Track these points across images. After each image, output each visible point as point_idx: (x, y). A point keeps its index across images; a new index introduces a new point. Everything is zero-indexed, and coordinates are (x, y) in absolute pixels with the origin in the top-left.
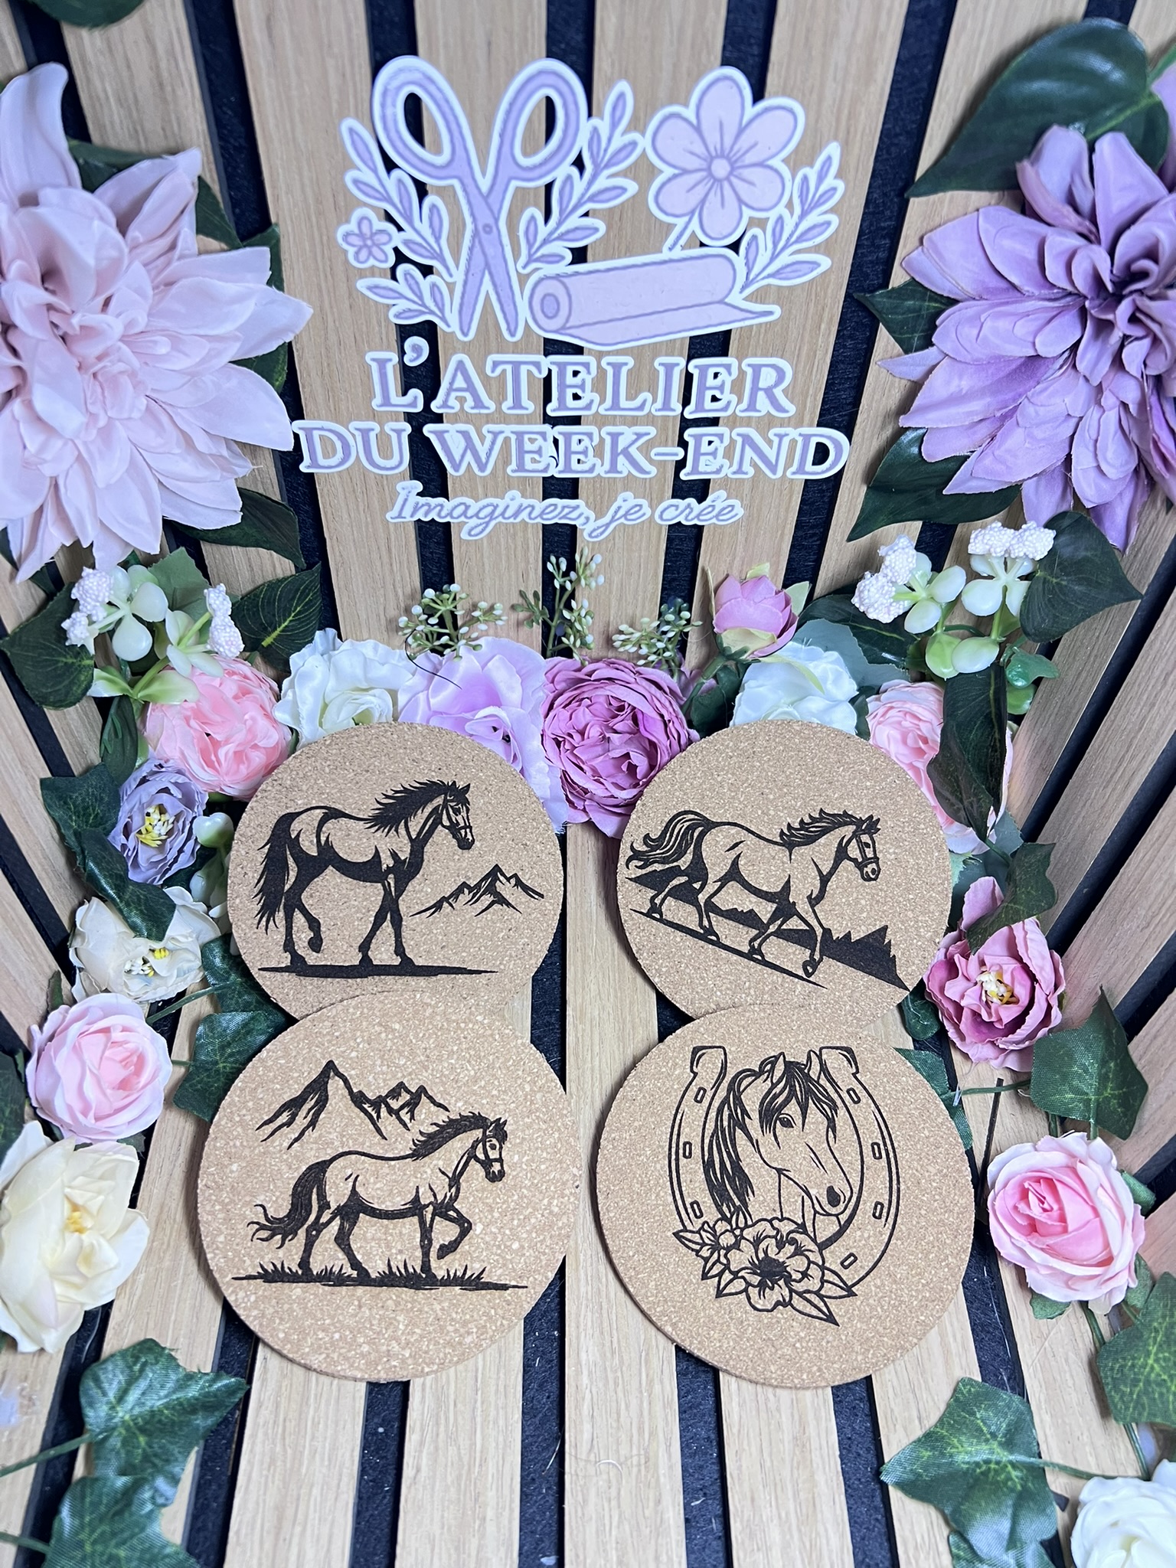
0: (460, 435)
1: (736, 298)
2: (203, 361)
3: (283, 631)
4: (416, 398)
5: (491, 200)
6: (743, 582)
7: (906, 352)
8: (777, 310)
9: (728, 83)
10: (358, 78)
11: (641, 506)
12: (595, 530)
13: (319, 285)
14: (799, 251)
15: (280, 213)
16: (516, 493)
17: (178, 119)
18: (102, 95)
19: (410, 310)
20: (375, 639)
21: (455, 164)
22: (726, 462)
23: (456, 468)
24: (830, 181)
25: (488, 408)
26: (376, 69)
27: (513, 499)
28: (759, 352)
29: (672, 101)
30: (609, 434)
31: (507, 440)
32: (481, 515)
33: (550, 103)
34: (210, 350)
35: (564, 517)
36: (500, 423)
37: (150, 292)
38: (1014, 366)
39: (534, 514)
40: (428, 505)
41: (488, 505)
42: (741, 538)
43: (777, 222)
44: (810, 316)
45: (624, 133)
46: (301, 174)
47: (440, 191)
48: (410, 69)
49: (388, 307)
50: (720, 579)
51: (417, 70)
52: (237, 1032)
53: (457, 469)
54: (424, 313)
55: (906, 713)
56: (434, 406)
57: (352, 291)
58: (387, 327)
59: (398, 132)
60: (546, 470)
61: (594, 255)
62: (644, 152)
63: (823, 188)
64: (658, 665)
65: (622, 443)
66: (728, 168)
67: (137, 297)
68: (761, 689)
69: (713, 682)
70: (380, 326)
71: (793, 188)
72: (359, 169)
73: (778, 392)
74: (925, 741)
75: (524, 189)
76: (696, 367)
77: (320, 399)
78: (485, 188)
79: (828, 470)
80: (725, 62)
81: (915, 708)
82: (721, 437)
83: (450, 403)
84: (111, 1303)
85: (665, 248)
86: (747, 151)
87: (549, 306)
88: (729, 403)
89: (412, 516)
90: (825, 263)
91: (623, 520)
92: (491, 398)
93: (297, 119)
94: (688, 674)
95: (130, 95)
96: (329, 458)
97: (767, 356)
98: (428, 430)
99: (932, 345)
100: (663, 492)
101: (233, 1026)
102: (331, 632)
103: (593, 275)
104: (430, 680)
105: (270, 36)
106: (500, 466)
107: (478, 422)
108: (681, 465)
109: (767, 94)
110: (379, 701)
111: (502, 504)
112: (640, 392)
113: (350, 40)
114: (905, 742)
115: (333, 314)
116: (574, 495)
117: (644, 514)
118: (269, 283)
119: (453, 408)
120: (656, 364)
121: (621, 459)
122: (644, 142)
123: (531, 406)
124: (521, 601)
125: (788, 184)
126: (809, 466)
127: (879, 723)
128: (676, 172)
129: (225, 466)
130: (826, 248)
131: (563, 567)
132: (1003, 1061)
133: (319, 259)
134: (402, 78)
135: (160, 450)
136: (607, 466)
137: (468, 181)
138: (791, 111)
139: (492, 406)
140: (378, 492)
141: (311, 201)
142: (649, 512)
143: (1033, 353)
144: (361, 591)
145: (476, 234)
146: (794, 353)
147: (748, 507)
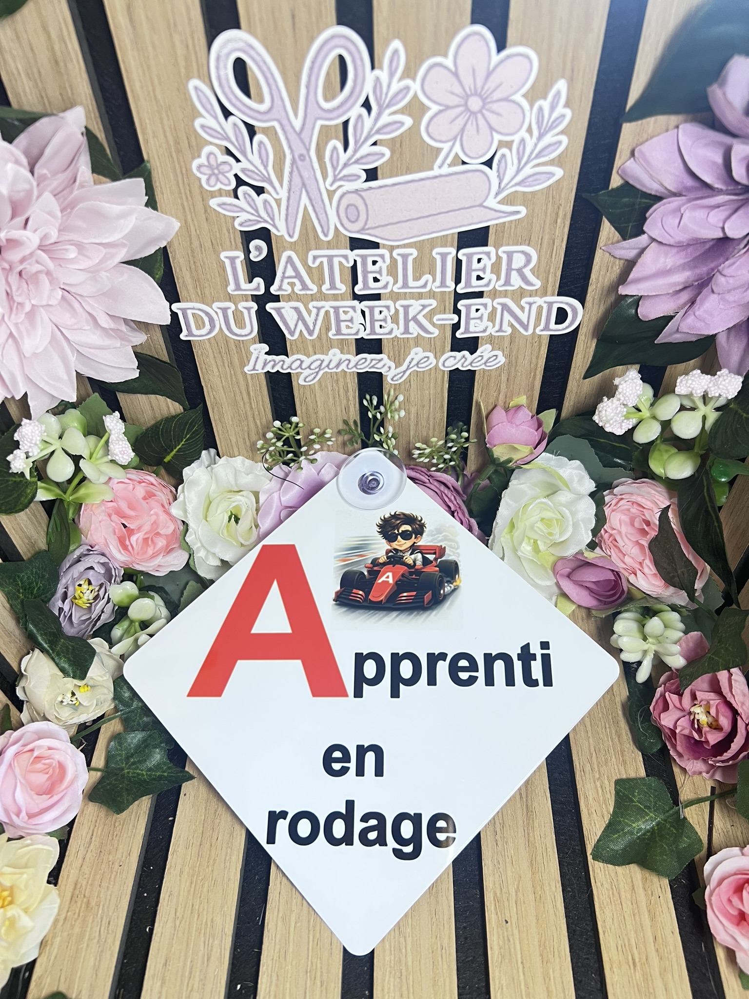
0: (293, 310)
1: (492, 202)
2: (101, 262)
3: (177, 452)
4: (259, 284)
5: (303, 136)
6: (507, 410)
7: (624, 239)
8: (523, 211)
9: (477, 37)
10: (197, 48)
11: (428, 357)
12: (395, 376)
13: (183, 205)
14: (538, 165)
15: (150, 152)
16: (336, 351)
17: (71, 86)
18: (15, 72)
19: (250, 220)
20: (243, 456)
21: (274, 110)
22: (491, 324)
23: (292, 333)
24: (560, 110)
25: (312, 290)
26: (210, 40)
27: (334, 355)
28: (511, 243)
29: (435, 54)
30: (402, 306)
31: (327, 313)
32: (312, 367)
33: (341, 59)
34: (106, 254)
35: (373, 367)
36: (322, 300)
37: (59, 214)
38: (708, 246)
39: (351, 365)
40: (274, 361)
41: (317, 360)
42: (504, 378)
43: (520, 143)
44: (548, 214)
45: (401, 79)
46: (162, 123)
47: (265, 131)
48: (235, 40)
49: (234, 218)
50: (490, 408)
51: (241, 40)
52: (138, 747)
53: (292, 335)
54: (259, 222)
55: (633, 503)
56: (273, 290)
57: (207, 208)
58: (234, 233)
59: (230, 88)
60: (357, 333)
61: (383, 174)
62: (415, 96)
63: (555, 115)
64: (445, 471)
65: (412, 313)
66: (481, 103)
67: (49, 217)
68: (523, 486)
69: (487, 482)
70: (229, 233)
71: (531, 117)
72: (204, 117)
73: (527, 271)
74: (648, 523)
75: (327, 126)
76: (464, 255)
77: (191, 287)
78: (298, 128)
79: (567, 328)
80: (474, 22)
81: (639, 500)
82: (485, 305)
83: (284, 287)
84: (34, 961)
85: (436, 166)
86: (494, 90)
87: (351, 213)
88: (490, 281)
89: (263, 369)
90: (559, 173)
91: (415, 368)
92: (313, 282)
93: (156, 81)
94: (469, 476)
95: (35, 71)
96: (200, 329)
97: (517, 245)
98: (270, 307)
99: (644, 232)
100: (444, 347)
101: (135, 741)
102: (213, 451)
103: (383, 189)
104: (282, 484)
105: (131, 19)
106: (324, 331)
107: (305, 300)
108: (456, 327)
109: (508, 44)
110: (246, 500)
111: (326, 359)
112: (424, 274)
113: (190, 20)
114: (633, 525)
115: (194, 225)
116: (379, 352)
117: (431, 363)
118: (147, 205)
119: (286, 291)
120: (434, 253)
121: (412, 324)
122: (415, 87)
123: (343, 288)
124: (345, 427)
125: (528, 114)
126: (552, 325)
127: (613, 511)
128: (441, 108)
129: (123, 338)
130: (558, 162)
131: (375, 402)
132: (713, 775)
133: (181, 185)
134: (230, 46)
135: (76, 327)
136: (402, 329)
137: (285, 122)
138: (527, 57)
139: (314, 288)
140: (237, 352)
141: (172, 143)
142: (434, 362)
143: (721, 235)
144: (231, 423)
145: (294, 162)
146: (538, 241)
147: (508, 356)
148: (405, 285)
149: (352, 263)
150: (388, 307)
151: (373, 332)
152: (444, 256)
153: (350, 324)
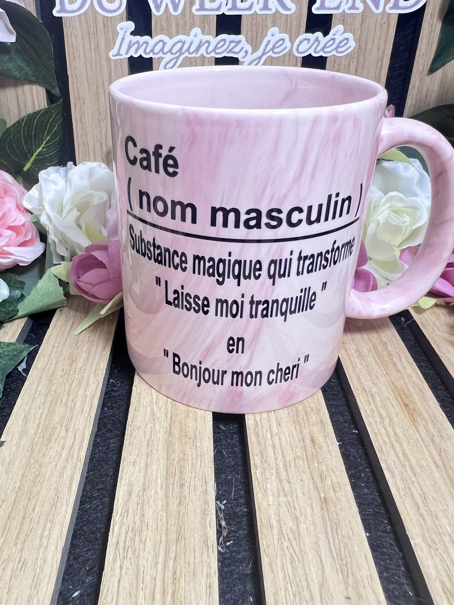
3: (36, 157)
11: (283, 39)
12: (251, 62)
16: (197, 30)
23: (158, 8)
27: (196, 35)
32: (174, 51)
35: (231, 51)
39: (210, 48)
40: (138, 42)
41: (179, 42)
42: (352, 67)
53: (158, 10)
60: (219, 9)
79: (414, 5)
89: (127, 53)
96: (72, 3)
111: (188, 40)
116: (238, 32)
117: (286, 47)
126: (401, 1)
140: (104, 33)
142: (289, 46)
144: (90, 123)
147: (358, 40)
151: (234, 7)
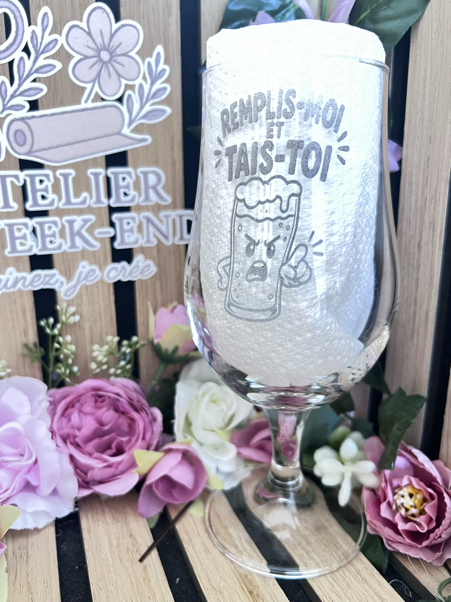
1: (126, 131)
8: (149, 139)
9: (101, 10)
11: (94, 270)
12: (67, 291)
14: (154, 104)
16: (11, 269)
22: (139, 236)
24: (162, 66)
27: (11, 273)
28: (145, 165)
29: (73, 18)
30: (67, 221)
31: (3, 231)
33: (6, 16)
35: (47, 283)
39: (27, 283)
42: (158, 286)
43: (139, 87)
44: (168, 142)
45: (50, 34)
60: (30, 250)
61: (42, 106)
62: (62, 45)
65: (77, 226)
66: (109, 56)
73: (160, 188)
76: (111, 173)
85: (83, 101)
86: (117, 47)
87: (18, 137)
88: (134, 197)
90: (169, 110)
100: (106, 259)
103: (44, 118)
111: (4, 278)
112: (82, 193)
116: (51, 267)
117: (97, 276)
120: (88, 173)
121: (78, 239)
122: (62, 40)
123: (15, 206)
125: (142, 67)
126: (186, 236)
128: (82, 57)
131: (51, 322)
136: (69, 243)
138: (135, 27)
142: (100, 274)
146: (163, 164)
148: (68, 202)
149: (22, 183)
150: (55, 223)
151: (44, 247)
152: (96, 175)
153: (23, 241)
